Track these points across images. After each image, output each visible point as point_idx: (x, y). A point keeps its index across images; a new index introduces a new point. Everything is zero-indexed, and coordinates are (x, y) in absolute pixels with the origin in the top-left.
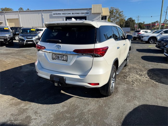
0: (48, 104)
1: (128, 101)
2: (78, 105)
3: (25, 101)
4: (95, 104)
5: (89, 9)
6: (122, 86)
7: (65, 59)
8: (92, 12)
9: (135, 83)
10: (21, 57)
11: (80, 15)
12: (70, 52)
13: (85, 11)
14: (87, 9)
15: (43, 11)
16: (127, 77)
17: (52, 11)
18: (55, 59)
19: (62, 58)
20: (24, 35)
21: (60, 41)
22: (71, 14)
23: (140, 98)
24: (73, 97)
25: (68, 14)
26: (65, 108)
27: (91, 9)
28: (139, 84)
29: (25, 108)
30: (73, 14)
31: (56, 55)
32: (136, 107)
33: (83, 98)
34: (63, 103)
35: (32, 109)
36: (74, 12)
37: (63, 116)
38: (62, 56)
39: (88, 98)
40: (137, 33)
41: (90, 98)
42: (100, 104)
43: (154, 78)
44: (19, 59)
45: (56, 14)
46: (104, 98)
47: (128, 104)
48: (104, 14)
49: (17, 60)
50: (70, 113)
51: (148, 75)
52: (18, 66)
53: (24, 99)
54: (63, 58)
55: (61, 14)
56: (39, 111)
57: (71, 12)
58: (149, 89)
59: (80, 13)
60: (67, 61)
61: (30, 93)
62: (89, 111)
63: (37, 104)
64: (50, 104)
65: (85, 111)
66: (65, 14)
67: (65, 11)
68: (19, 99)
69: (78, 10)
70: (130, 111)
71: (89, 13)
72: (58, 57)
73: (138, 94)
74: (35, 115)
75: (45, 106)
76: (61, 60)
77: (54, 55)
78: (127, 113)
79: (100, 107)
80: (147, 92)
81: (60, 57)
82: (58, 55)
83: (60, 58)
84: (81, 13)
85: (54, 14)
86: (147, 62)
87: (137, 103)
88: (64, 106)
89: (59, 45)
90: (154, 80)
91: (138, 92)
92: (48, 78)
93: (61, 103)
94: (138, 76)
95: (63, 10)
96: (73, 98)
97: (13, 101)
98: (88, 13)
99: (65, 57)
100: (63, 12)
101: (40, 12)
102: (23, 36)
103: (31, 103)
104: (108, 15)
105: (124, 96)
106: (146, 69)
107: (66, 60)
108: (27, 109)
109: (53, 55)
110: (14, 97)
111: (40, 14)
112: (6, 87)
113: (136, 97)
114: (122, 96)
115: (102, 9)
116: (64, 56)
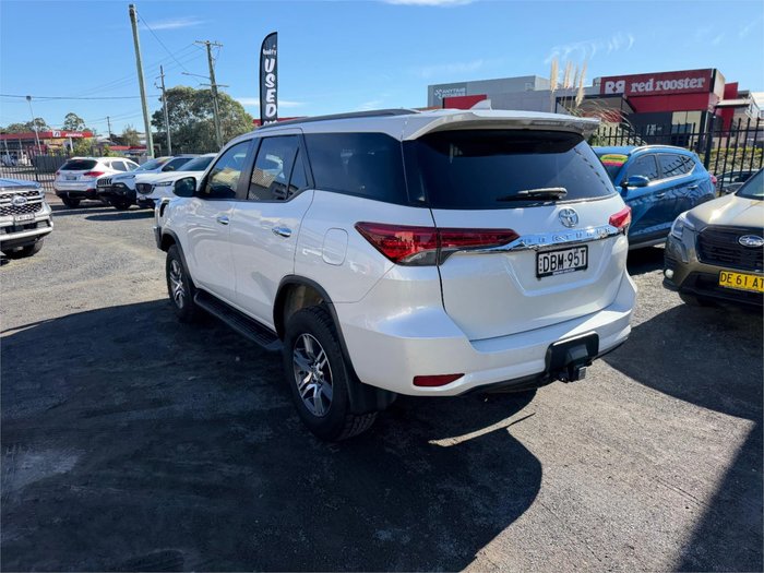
7: (580, 265)
18: (551, 274)
19: (571, 260)
21: (562, 190)
31: (554, 253)
38: (572, 251)
54: (576, 261)
60: (586, 268)
72: (561, 262)
76: (569, 270)
77: (546, 255)
81: (565, 258)
82: (561, 253)
83: (566, 265)
99: (582, 251)
107: (584, 263)
109: (541, 256)
116: (580, 250)
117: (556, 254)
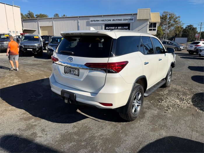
0: (59, 123)
1: (154, 130)
2: (91, 127)
3: (36, 117)
4: (111, 128)
5: (134, 14)
6: (152, 111)
7: (76, 74)
8: (138, 19)
9: (171, 108)
10: (47, 69)
11: (123, 22)
12: (82, 65)
13: (129, 18)
14: (132, 14)
15: (80, 18)
16: (162, 101)
17: (90, 17)
18: (67, 73)
19: (73, 72)
20: (54, 45)
21: (73, 53)
22: (112, 20)
23: (170, 128)
24: (88, 117)
25: (107, 20)
26: (76, 129)
27: (137, 14)
28: (175, 111)
29: (34, 124)
30: (113, 20)
32: (161, 137)
33: (99, 120)
34: (75, 123)
35: (40, 126)
36: (115, 18)
37: (70, 137)
38: (74, 69)
39: (104, 121)
40: (195, 46)
41: (107, 122)
42: (117, 130)
43: (200, 105)
44: (43, 71)
45: (94, 21)
46: (125, 123)
47: (151, 133)
48: (153, 20)
49: (41, 72)
50: (79, 136)
51: (192, 100)
52: (40, 79)
53: (35, 115)
54: (75, 72)
55: (100, 21)
56: (47, 129)
57: (112, 18)
58: (187, 119)
59: (122, 20)
60: (78, 76)
61: (43, 109)
62: (101, 135)
63: (47, 121)
64: (60, 123)
65: (96, 135)
66: (105, 20)
67: (104, 17)
68: (30, 114)
69: (120, 16)
70: (151, 141)
71: (134, 20)
72: (70, 71)
73: (169, 123)
74: (42, 133)
75: (55, 124)
76: (73, 74)
77: (67, 68)
78: (146, 144)
79: (116, 133)
80: (183, 122)
81: (72, 70)
82: (70, 69)
83: (72, 72)
84: (124, 20)
85: (92, 21)
86: (198, 84)
87: (164, 134)
88: (75, 127)
89: (71, 57)
90: (198, 107)
91: (170, 121)
92: (60, 93)
93: (73, 123)
94: (177, 101)
95: (102, 16)
96: (87, 119)
97: (24, 115)
98: (132, 20)
99: (77, 71)
100: (102, 19)
101: (76, 18)
102: (52, 46)
103: (42, 119)
104: (158, 22)
105: (150, 124)
106: (192, 93)
107: (78, 74)
108: (35, 125)
109: (65, 68)
110: (26, 112)
111: (76, 21)
112: (22, 101)
113: (165, 126)
114: (148, 123)
115: (151, 14)
117: (69, 68)
